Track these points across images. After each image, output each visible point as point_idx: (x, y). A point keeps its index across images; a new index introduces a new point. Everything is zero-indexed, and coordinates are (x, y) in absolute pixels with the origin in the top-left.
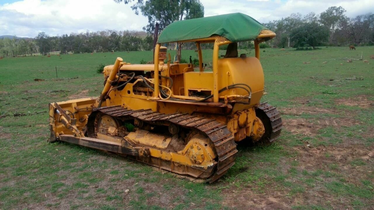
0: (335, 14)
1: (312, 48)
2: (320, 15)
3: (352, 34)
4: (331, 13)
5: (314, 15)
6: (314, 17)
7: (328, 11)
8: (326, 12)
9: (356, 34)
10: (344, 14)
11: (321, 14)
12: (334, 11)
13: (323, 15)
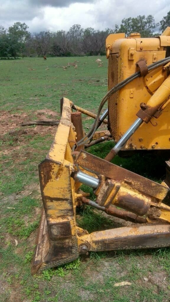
0: (21, 30)
1: (14, 58)
2: (8, 29)
3: (39, 47)
4: (17, 28)
5: (3, 29)
6: (4, 30)
7: (14, 26)
8: (13, 27)
9: (42, 47)
10: (27, 30)
11: (10, 28)
12: (19, 27)
13: (11, 29)
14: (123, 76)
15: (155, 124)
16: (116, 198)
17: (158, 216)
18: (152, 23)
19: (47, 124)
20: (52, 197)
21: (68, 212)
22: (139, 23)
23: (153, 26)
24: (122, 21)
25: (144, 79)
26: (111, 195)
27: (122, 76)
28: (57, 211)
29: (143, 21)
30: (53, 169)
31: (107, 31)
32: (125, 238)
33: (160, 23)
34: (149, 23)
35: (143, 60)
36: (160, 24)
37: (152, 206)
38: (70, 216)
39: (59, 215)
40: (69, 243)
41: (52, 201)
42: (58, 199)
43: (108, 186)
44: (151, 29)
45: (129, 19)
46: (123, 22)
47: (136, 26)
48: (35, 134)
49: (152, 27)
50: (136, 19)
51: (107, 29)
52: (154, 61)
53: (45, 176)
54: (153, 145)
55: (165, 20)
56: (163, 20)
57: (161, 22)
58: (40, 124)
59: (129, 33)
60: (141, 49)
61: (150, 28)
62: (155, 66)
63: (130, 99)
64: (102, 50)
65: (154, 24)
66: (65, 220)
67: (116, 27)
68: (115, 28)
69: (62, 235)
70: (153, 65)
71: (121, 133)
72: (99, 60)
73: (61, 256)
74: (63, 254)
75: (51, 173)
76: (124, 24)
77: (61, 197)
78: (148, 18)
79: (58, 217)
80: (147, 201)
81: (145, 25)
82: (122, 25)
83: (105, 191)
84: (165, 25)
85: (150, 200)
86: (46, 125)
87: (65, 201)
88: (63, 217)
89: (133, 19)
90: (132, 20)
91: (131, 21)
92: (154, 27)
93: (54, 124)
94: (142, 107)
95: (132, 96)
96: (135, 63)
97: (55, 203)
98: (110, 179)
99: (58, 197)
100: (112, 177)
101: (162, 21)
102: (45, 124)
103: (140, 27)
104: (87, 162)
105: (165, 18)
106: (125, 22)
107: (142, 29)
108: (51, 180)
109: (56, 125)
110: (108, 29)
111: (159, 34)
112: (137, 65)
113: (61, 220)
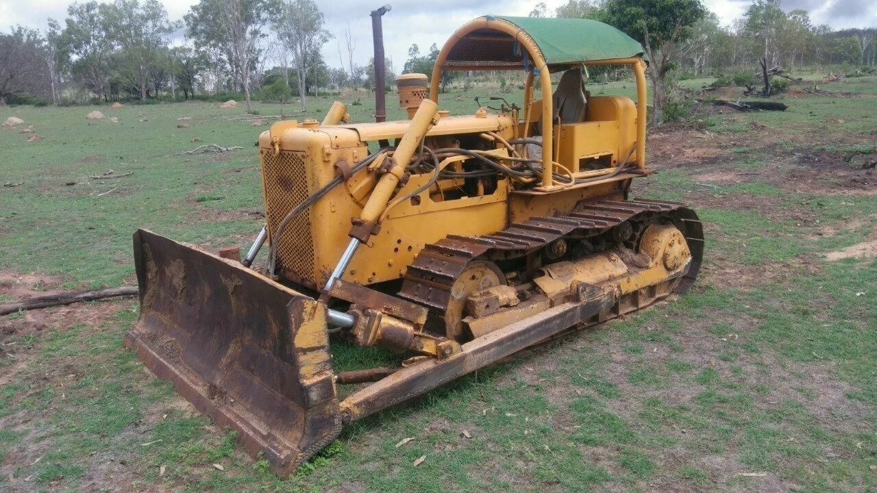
14: (318, 183)
15: (371, 245)
16: (379, 332)
17: (422, 348)
18: (163, 20)
19: (52, 303)
20: (305, 348)
21: (326, 365)
22: (122, 17)
23: (166, 26)
24: (69, 10)
25: (345, 184)
26: (374, 327)
27: (315, 182)
28: (312, 367)
29: (134, 14)
30: (305, 308)
31: (16, 35)
32: (391, 388)
33: (183, 20)
34: (152, 19)
35: (342, 160)
36: (184, 23)
37: (415, 335)
38: (328, 370)
39: (315, 372)
40: (329, 410)
41: (305, 354)
42: (312, 349)
43: (368, 318)
44: (161, 34)
45: (90, 7)
46: (72, 11)
47: (116, 26)
48: (39, 329)
49: (162, 29)
50: (114, 8)
51: (16, 29)
52: (356, 160)
53: (296, 319)
54: (370, 277)
55: (196, 15)
56: (192, 14)
57: (186, 18)
58: (34, 305)
59: (96, 42)
60: (338, 146)
61: (158, 31)
62: (360, 166)
63: (331, 214)
64: (10, 89)
65: (167, 22)
66: (323, 377)
67: (51, 25)
68: (48, 27)
69: (322, 398)
70: (358, 166)
71: (324, 266)
72: (16, 120)
73: (321, 433)
74: (324, 431)
75: (304, 314)
76: (75, 18)
77: (316, 345)
78: (148, 7)
79: (314, 375)
80: (410, 328)
81: (141, 25)
82: (69, 22)
83: (366, 325)
84: (199, 27)
85: (412, 328)
86: (50, 306)
87: (321, 350)
88: (319, 373)
89: (103, 6)
90: (100, 8)
91: (97, 10)
92: (170, 30)
93: (72, 300)
94: (354, 223)
95: (333, 210)
96: (332, 164)
97: (310, 355)
98: (369, 308)
99: (313, 346)
100: (371, 306)
101: (188, 15)
102: (47, 303)
103: (129, 26)
104: (342, 292)
105: (194, 8)
106: (80, 14)
107: (136, 33)
108: (304, 323)
109: (79, 302)
110: (20, 29)
111: (186, 47)
112: (336, 167)
113: (318, 379)
